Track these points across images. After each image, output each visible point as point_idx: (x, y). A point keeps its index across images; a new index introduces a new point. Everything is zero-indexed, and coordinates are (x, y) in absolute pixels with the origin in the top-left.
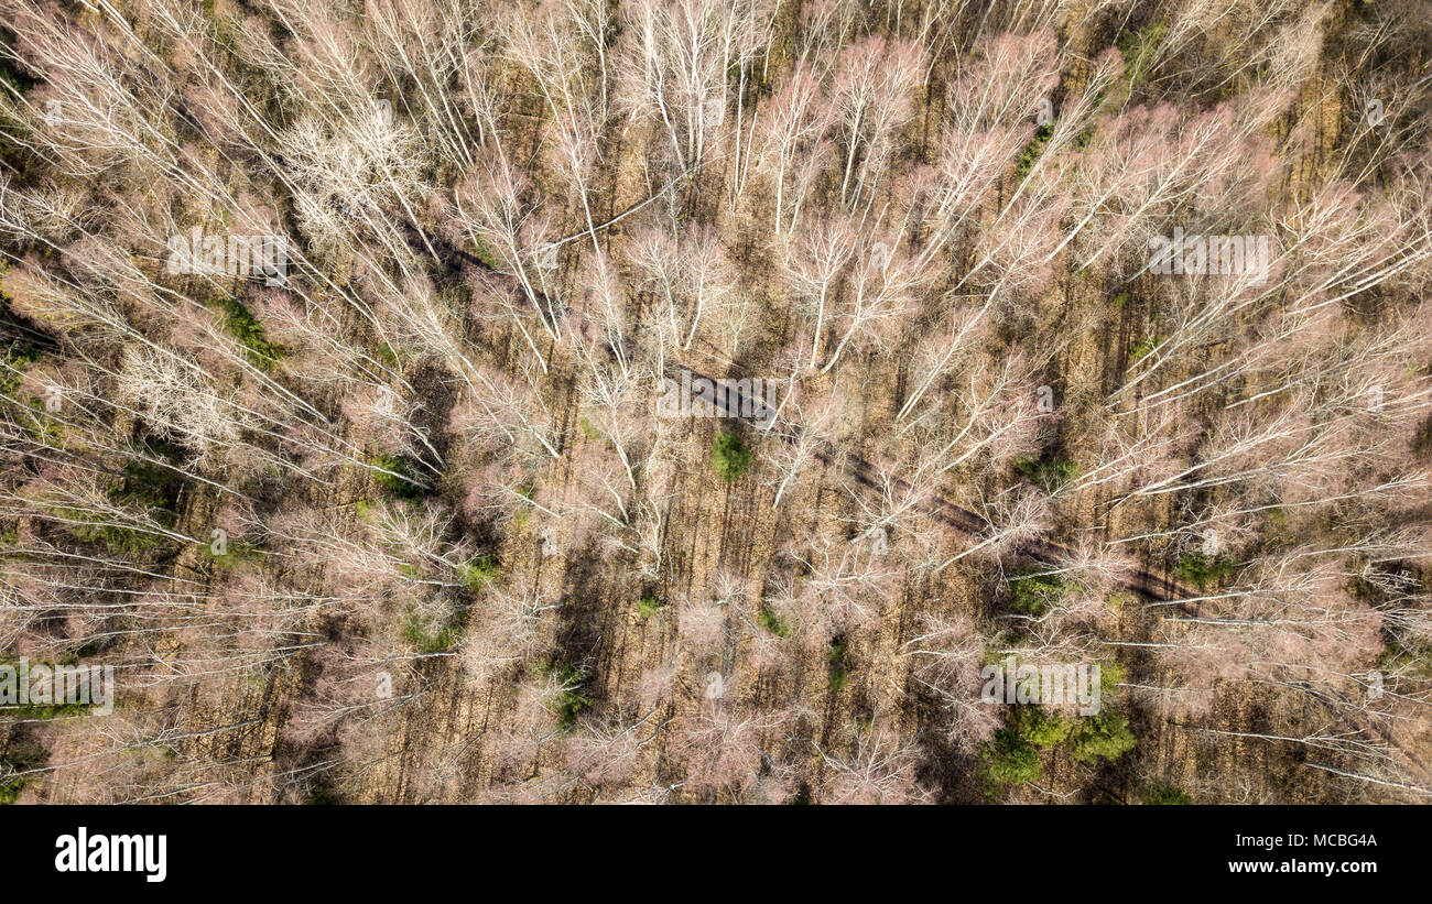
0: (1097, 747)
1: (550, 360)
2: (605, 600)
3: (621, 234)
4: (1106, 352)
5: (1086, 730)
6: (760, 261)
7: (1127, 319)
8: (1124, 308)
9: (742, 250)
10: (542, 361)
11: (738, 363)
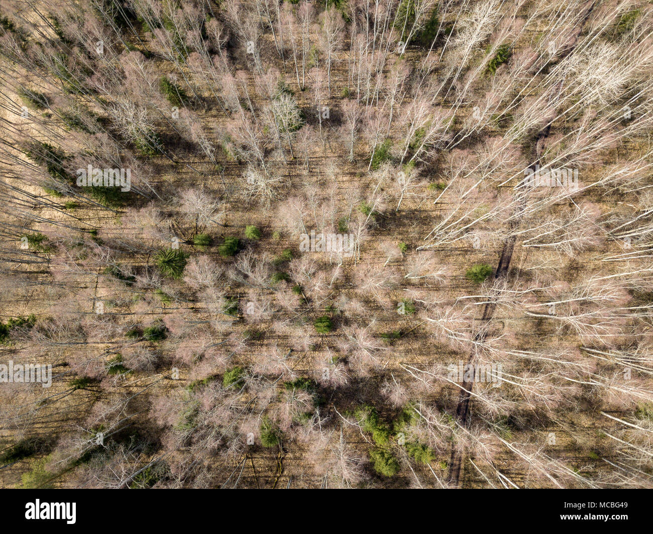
0: (380, 460)
1: (504, 187)
2: (401, 229)
3: (570, 209)
4: (564, 451)
5: (386, 454)
6: (572, 275)
7: (583, 460)
8: (588, 458)
9: (575, 266)
10: (504, 183)
11: (521, 272)
